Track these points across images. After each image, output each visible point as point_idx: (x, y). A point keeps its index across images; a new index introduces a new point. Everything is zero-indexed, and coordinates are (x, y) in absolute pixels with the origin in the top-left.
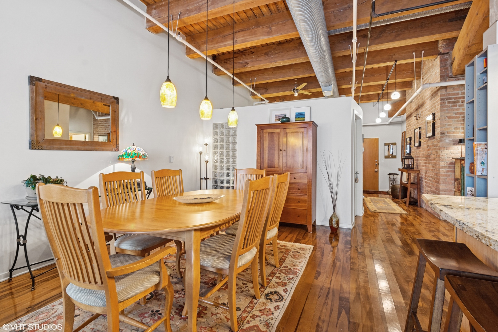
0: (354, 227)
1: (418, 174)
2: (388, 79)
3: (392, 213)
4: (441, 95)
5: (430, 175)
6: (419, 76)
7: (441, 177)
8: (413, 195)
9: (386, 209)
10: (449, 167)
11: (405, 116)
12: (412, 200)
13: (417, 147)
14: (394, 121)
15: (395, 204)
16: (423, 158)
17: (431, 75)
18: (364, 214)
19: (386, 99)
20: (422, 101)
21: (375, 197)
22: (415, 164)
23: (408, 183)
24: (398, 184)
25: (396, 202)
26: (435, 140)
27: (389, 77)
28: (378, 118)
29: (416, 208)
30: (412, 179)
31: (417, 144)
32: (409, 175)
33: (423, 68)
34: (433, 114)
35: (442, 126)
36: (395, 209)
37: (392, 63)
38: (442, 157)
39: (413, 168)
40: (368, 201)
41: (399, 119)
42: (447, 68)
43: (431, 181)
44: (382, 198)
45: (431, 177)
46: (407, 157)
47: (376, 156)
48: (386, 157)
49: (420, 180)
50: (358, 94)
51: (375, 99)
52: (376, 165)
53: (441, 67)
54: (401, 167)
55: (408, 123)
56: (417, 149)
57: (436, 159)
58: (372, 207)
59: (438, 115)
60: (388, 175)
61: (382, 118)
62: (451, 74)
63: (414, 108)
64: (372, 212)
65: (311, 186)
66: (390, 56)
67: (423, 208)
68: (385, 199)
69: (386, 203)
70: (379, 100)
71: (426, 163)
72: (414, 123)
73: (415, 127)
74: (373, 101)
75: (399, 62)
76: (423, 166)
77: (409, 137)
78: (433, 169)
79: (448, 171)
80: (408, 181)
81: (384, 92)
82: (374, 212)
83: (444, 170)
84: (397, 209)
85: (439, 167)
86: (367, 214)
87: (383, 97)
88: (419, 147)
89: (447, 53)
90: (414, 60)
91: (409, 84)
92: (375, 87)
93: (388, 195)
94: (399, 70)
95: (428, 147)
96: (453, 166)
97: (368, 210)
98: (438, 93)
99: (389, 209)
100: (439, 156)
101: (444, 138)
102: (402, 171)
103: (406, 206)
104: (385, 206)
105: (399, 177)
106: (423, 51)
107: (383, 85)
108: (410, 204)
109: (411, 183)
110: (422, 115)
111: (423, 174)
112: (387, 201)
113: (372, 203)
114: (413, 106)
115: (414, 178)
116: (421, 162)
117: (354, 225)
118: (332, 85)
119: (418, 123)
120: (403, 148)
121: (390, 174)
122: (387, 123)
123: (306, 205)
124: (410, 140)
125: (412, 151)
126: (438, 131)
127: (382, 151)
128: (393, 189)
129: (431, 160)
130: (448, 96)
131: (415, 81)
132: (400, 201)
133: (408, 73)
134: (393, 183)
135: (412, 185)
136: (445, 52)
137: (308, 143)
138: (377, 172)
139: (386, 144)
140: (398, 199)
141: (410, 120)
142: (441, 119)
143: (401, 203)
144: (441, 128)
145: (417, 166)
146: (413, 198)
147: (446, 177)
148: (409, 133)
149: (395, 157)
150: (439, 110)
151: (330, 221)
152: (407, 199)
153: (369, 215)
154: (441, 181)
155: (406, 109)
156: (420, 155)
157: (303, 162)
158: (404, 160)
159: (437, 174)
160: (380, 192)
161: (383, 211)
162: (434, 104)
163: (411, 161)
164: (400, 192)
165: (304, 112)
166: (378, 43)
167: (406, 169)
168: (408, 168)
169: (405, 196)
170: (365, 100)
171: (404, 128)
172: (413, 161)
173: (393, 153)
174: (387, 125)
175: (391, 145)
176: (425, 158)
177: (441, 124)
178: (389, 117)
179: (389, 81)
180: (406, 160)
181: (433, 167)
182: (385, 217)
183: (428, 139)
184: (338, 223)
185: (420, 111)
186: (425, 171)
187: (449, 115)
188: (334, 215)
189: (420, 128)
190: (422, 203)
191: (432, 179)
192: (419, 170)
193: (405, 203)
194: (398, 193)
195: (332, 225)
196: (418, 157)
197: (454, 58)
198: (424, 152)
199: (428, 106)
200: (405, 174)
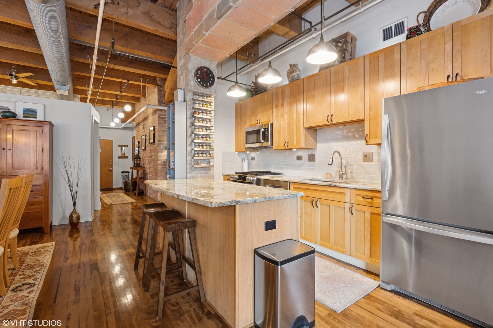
0: (94, 219)
1: (144, 171)
2: (122, 92)
3: (125, 203)
4: (158, 115)
5: (152, 171)
6: (145, 96)
7: (158, 172)
8: (141, 188)
9: (120, 201)
10: (163, 165)
11: (135, 124)
12: (140, 191)
13: (144, 150)
14: (126, 126)
15: (127, 196)
16: (147, 159)
17: (152, 98)
18: (101, 208)
19: (119, 106)
20: (147, 115)
21: (110, 193)
22: (142, 163)
23: (137, 178)
24: (129, 180)
25: (128, 195)
26: (155, 145)
27: (123, 90)
28: (113, 122)
29: (143, 197)
30: (140, 175)
31: (143, 148)
32: (138, 171)
33: (147, 90)
34: (154, 127)
35: (159, 136)
36: (127, 199)
37: (125, 81)
38: (159, 158)
39: (141, 166)
40: (104, 197)
41: (130, 126)
42: (162, 96)
43: (152, 175)
44: (117, 193)
45: (153, 172)
46: (136, 157)
47: (111, 157)
48: (119, 157)
49: (145, 175)
50: (94, 97)
51: (110, 105)
52: (111, 164)
53: (158, 95)
54: (132, 166)
55: (137, 130)
56: (144, 151)
57: (156, 159)
58: (108, 201)
59: (156, 127)
60: (121, 173)
61: (116, 123)
62: (164, 101)
63: (141, 119)
64: (108, 205)
65: (48, 186)
66: (124, 75)
67: (147, 196)
68: (119, 194)
69: (120, 197)
70: (113, 106)
71: (149, 162)
72: (142, 130)
73: (142, 134)
74: (107, 105)
75: (130, 82)
76: (148, 164)
77: (138, 141)
78: (153, 167)
79: (162, 168)
80: (137, 177)
81: (118, 100)
82: (110, 205)
83: (160, 167)
84: (129, 199)
85: (157, 164)
86: (104, 208)
87: (117, 104)
88: (145, 150)
89: (162, 86)
90: (141, 84)
91: (138, 99)
92: (110, 95)
93: (121, 190)
94: (130, 87)
95: (151, 150)
96: (165, 164)
97: (104, 204)
98: (156, 113)
99: (123, 201)
100: (157, 157)
101: (160, 145)
102: (132, 169)
103: (135, 196)
104: (119, 199)
105: (130, 174)
106: (147, 80)
107: (117, 95)
108: (138, 195)
109: (140, 178)
110: (147, 126)
111: (147, 171)
112: (120, 195)
113: (108, 199)
114: (141, 117)
115: (141, 174)
116: (147, 161)
117: (93, 217)
118: (68, 85)
119: (144, 131)
120: (133, 150)
121: (123, 172)
122: (120, 127)
123: (42, 206)
124: (139, 144)
125: (140, 152)
126: (156, 139)
127: (116, 152)
128: (126, 184)
129: (152, 160)
130: (163, 116)
131: (142, 99)
132: (131, 193)
133: (137, 90)
134: (126, 180)
135: (140, 179)
136: (160, 85)
137: (44, 143)
138: (111, 171)
139: (119, 146)
140: (130, 192)
141: (138, 128)
142: (158, 131)
143: (132, 195)
144: (158, 137)
145: (144, 165)
146: (141, 190)
147: (161, 172)
148: (138, 138)
149: (127, 157)
150: (157, 124)
151: (70, 217)
152: (136, 192)
153: (106, 208)
154: (158, 175)
155: (136, 118)
156: (145, 155)
157: (37, 162)
158: (134, 160)
159: (156, 170)
160: (114, 188)
161: (118, 203)
162: (154, 119)
163: (139, 161)
164: (132, 186)
165: (36, 109)
166: (115, 64)
167: (136, 167)
168: (137, 166)
169: (134, 189)
170: (100, 104)
171: (134, 133)
172: (141, 161)
173: (125, 154)
174: (120, 129)
175: (124, 147)
176: (149, 158)
177: (158, 135)
178: (122, 122)
179: (123, 94)
180: (135, 160)
181: (154, 165)
182: (120, 207)
183: (150, 144)
184: (78, 218)
185: (145, 122)
186: (149, 168)
187: (163, 129)
188: (74, 211)
189: (145, 135)
190: (147, 192)
191: (153, 174)
192: (145, 168)
193: (135, 194)
194: (130, 188)
195: (73, 221)
196: (144, 158)
197: (166, 91)
198: (148, 154)
199: (151, 120)
200: (135, 171)
